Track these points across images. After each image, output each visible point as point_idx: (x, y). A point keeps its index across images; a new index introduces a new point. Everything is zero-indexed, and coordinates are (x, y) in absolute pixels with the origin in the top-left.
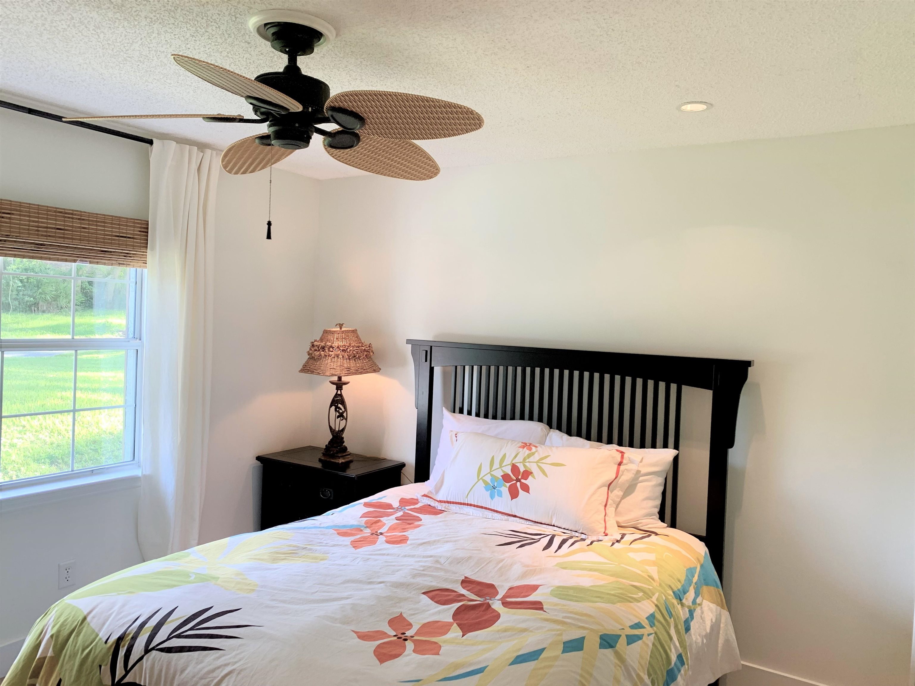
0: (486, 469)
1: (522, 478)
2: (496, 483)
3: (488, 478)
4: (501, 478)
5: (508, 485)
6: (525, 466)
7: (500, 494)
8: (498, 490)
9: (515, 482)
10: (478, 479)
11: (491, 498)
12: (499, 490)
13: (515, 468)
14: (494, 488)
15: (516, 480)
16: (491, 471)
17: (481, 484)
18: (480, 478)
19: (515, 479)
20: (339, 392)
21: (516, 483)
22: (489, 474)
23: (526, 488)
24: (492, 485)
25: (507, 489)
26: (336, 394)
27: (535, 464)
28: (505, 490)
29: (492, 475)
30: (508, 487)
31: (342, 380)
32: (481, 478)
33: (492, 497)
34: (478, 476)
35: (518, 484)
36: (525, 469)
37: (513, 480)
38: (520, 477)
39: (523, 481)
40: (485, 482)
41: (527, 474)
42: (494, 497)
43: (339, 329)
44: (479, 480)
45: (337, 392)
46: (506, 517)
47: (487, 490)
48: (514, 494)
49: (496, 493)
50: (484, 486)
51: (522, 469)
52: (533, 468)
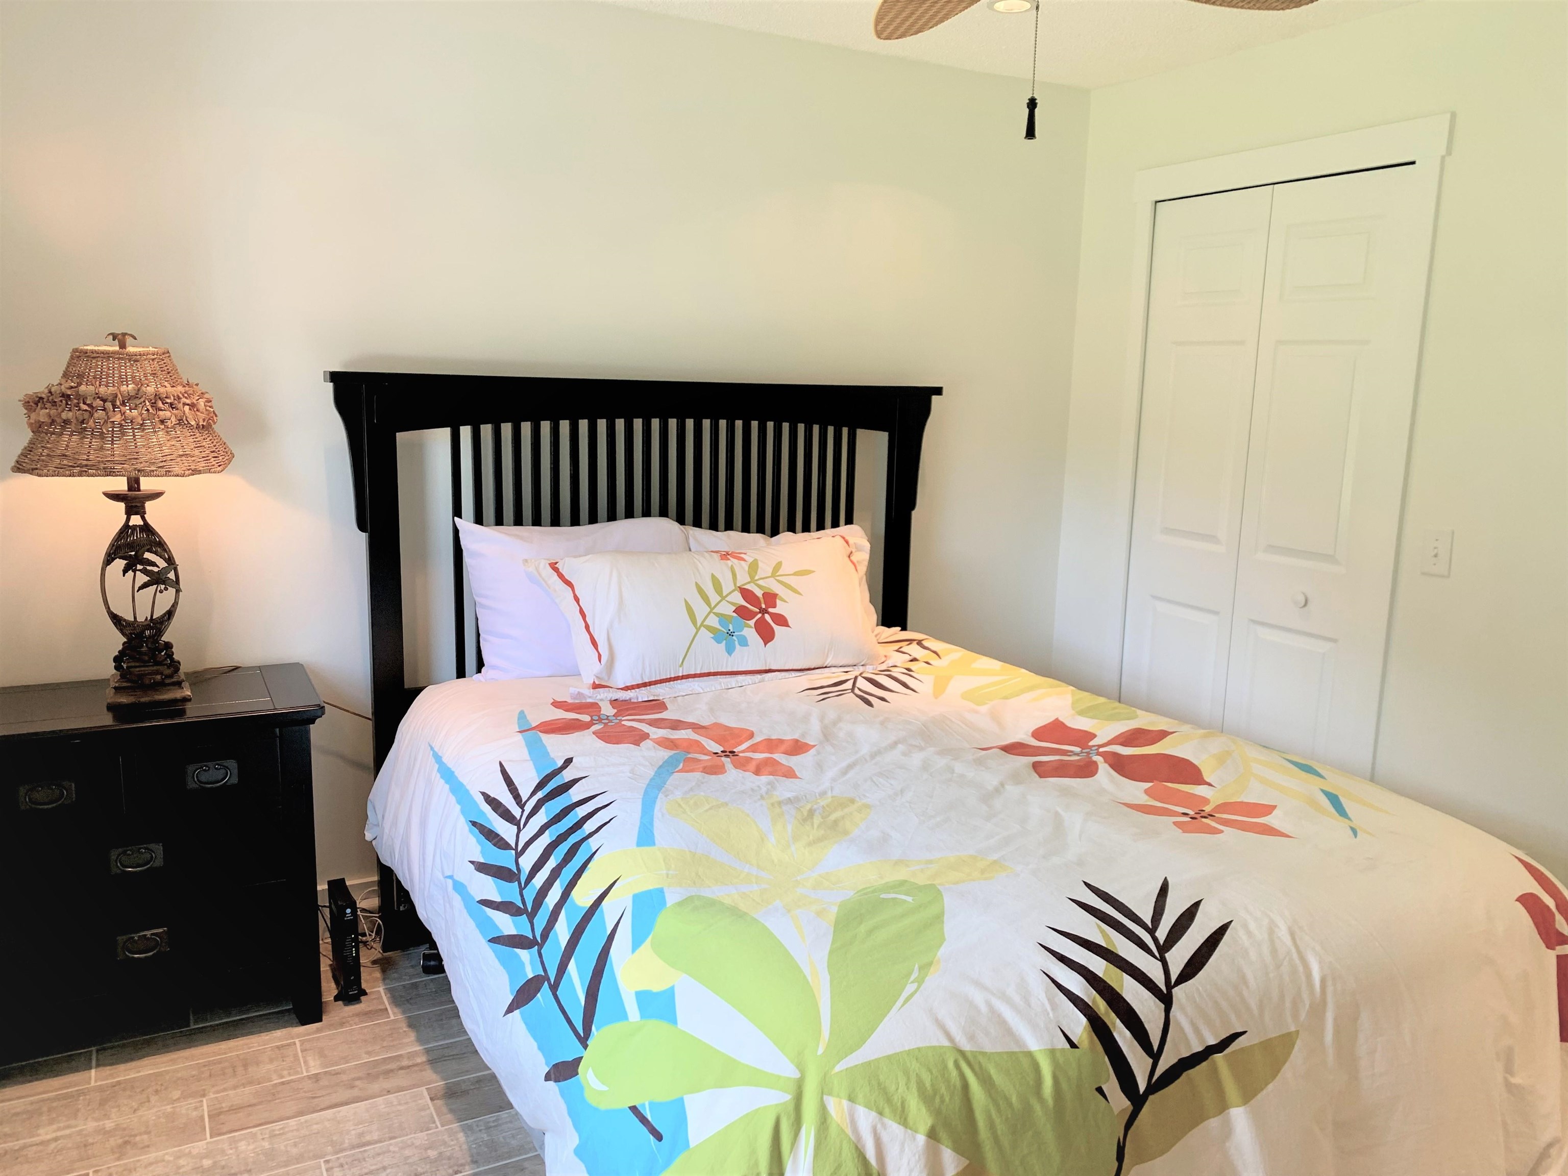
0: (701, 610)
1: (768, 606)
2: (731, 625)
3: (713, 621)
4: (735, 615)
5: (752, 623)
6: (759, 586)
7: (744, 642)
8: (737, 636)
9: (760, 615)
10: (696, 628)
11: (728, 653)
12: (741, 635)
13: (746, 594)
14: (731, 634)
15: (760, 612)
16: (712, 609)
17: (704, 634)
18: (698, 625)
19: (758, 610)
20: (136, 520)
21: (763, 617)
22: (712, 614)
23: (782, 621)
24: (726, 632)
25: (754, 629)
26: (126, 526)
27: (772, 579)
28: (749, 632)
29: (717, 614)
30: (753, 626)
31: (142, 488)
32: (702, 625)
33: (730, 650)
34: (694, 622)
35: (767, 617)
36: (763, 592)
37: (757, 614)
38: (763, 606)
39: (771, 610)
40: (710, 629)
41: (771, 598)
42: (734, 648)
43: (117, 348)
44: (698, 630)
45: (128, 519)
46: (758, 677)
47: (719, 642)
48: (767, 635)
49: (736, 643)
50: (712, 636)
51: (759, 593)
52: (776, 588)
